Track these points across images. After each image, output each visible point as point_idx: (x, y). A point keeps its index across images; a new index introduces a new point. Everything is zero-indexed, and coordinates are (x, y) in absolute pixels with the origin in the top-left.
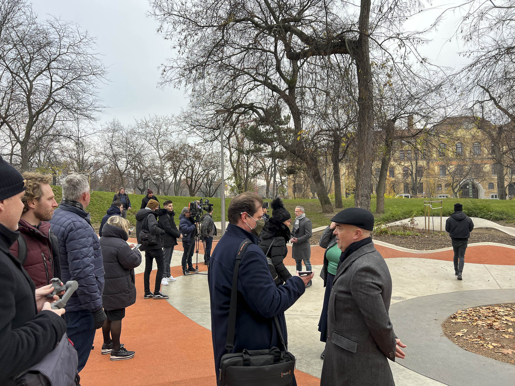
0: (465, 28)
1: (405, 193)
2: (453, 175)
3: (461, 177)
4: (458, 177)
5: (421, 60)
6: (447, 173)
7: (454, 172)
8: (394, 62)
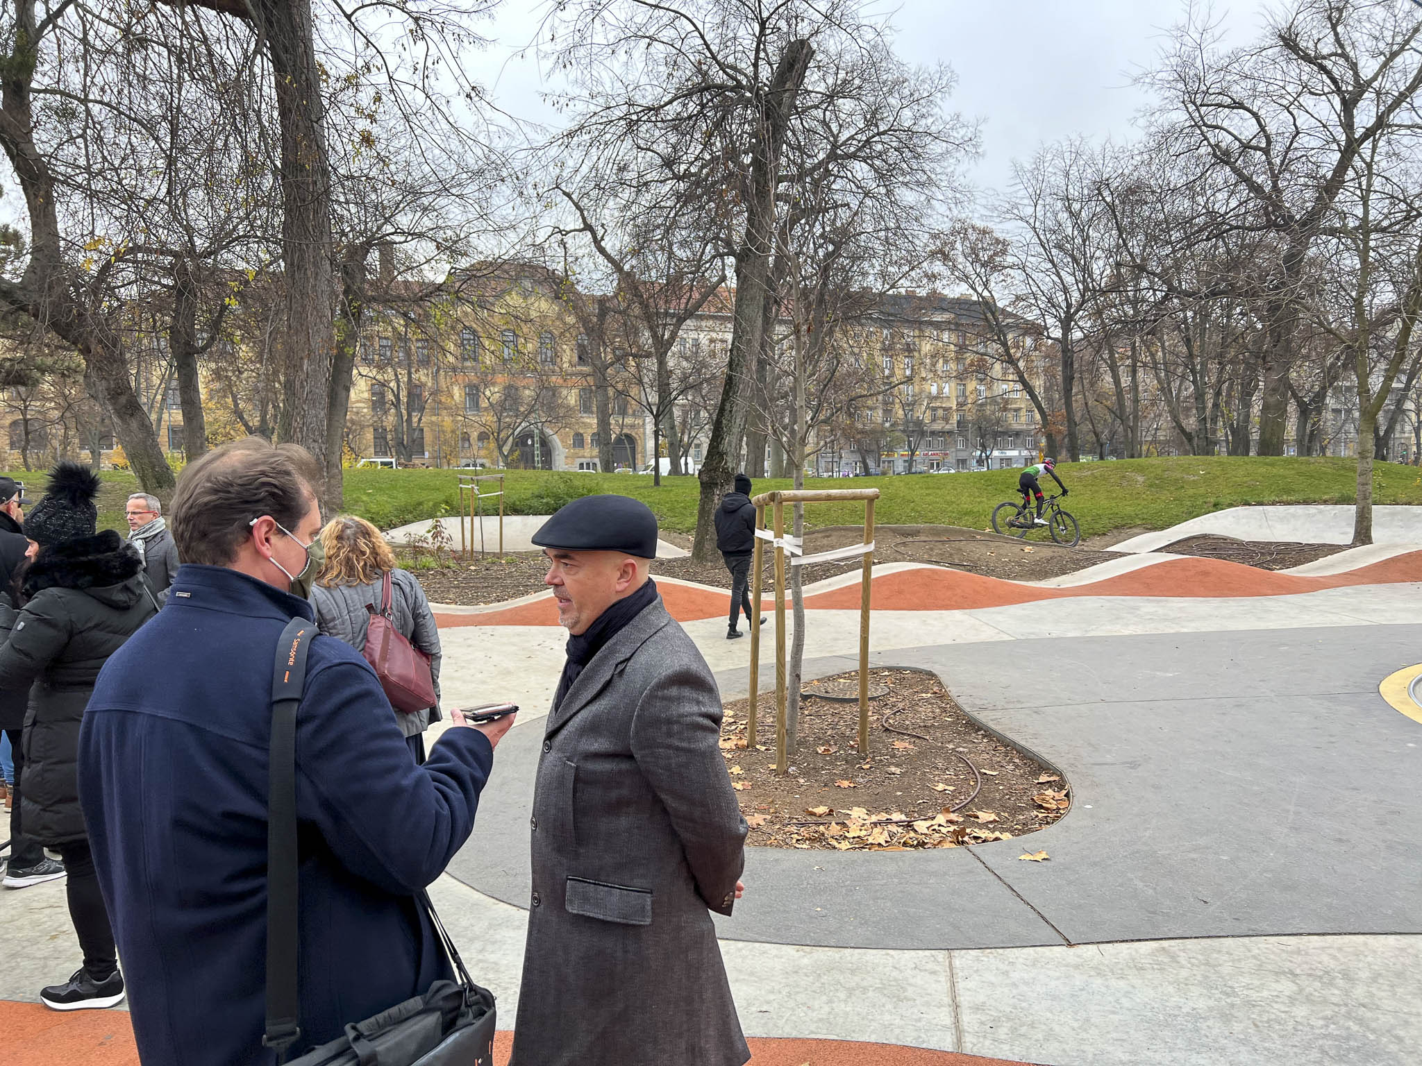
0: (561, 31)
1: (376, 453)
2: (499, 409)
3: (517, 416)
4: (511, 417)
5: (468, 89)
6: (484, 404)
7: (502, 404)
8: (390, 78)
